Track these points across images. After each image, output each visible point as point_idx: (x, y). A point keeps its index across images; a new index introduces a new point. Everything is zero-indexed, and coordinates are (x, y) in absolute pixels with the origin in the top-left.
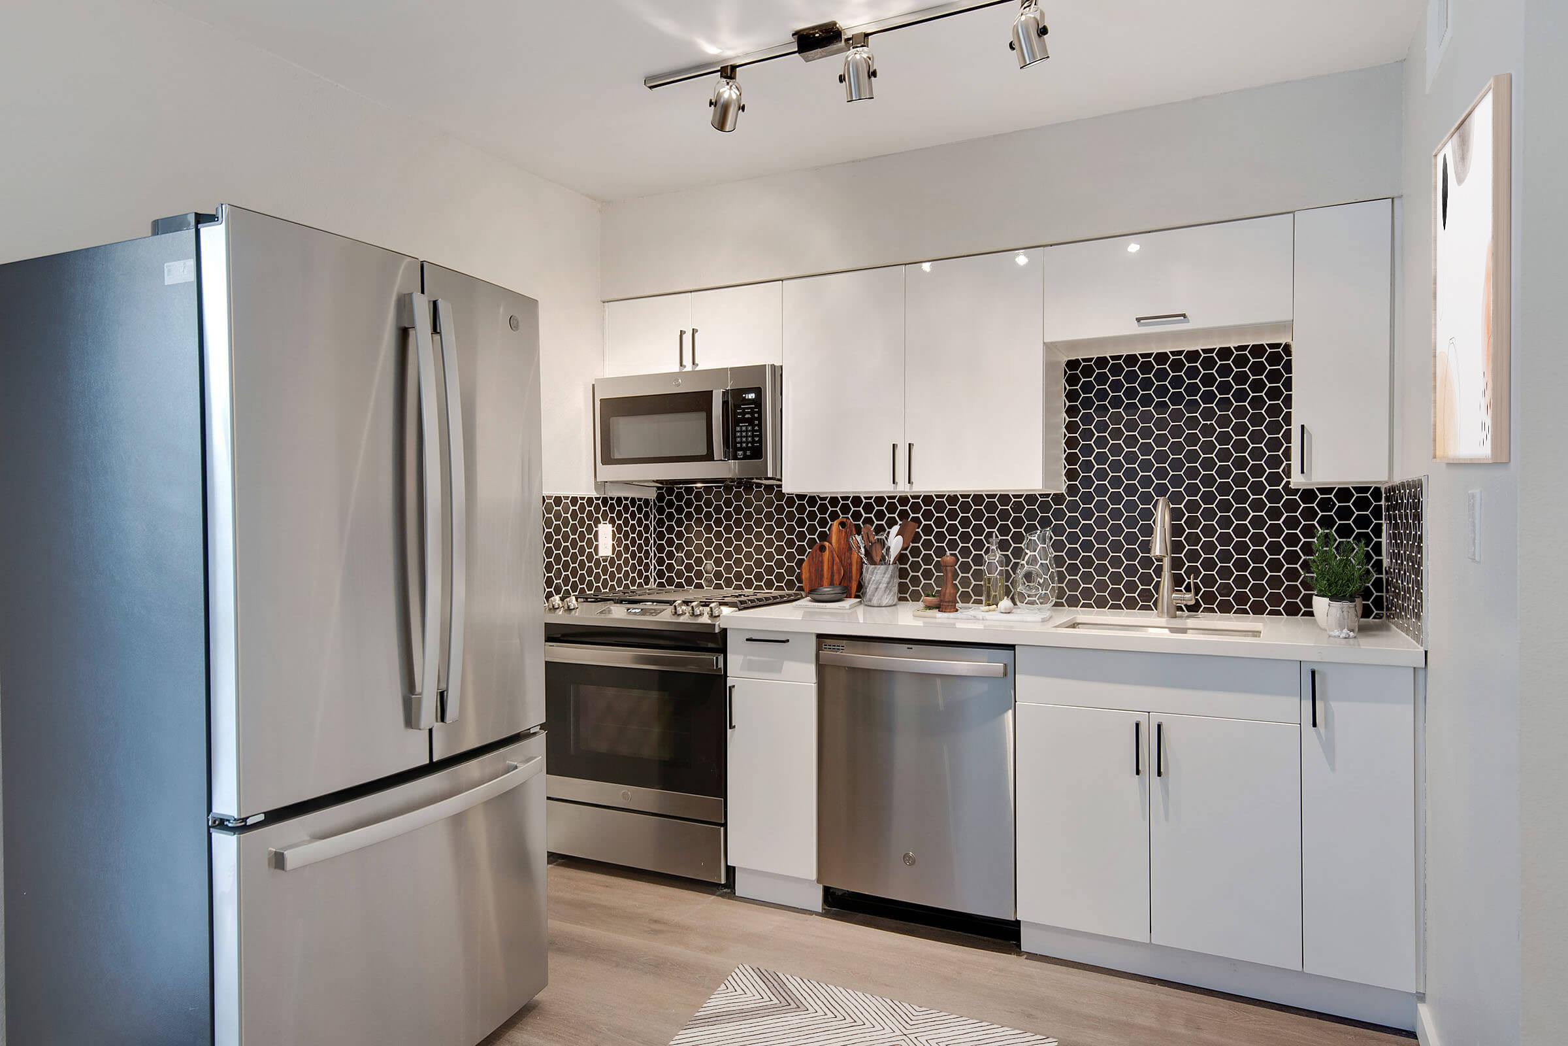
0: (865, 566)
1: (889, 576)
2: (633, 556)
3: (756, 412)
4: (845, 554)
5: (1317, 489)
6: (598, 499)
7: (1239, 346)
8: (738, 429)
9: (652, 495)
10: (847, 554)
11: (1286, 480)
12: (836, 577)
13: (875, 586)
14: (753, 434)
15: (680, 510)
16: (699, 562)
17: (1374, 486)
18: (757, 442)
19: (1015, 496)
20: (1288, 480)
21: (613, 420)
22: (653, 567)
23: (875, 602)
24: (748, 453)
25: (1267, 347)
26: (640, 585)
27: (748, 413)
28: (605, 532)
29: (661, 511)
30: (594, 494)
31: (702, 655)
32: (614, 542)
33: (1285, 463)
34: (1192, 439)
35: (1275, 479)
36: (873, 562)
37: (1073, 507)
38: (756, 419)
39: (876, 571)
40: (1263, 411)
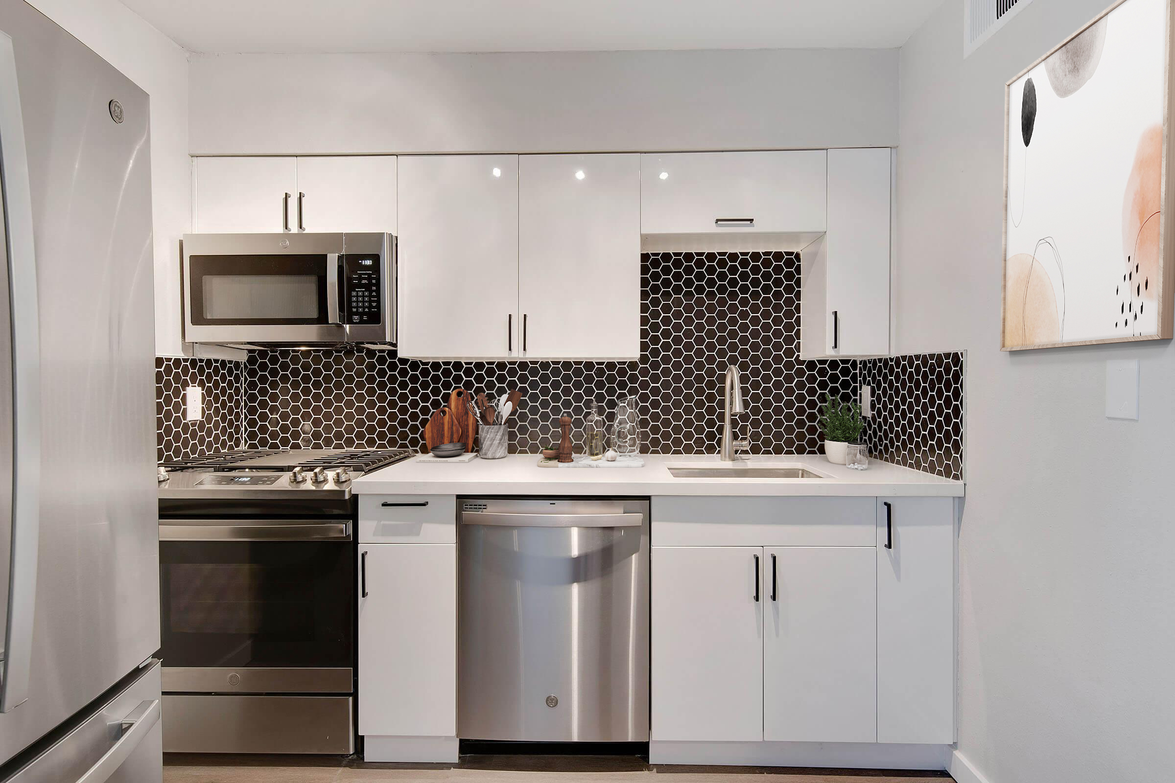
0: (480, 427)
1: (501, 434)
2: (224, 418)
3: (374, 278)
4: (462, 417)
5: (817, 360)
6: (185, 360)
7: (766, 252)
8: (354, 294)
9: (243, 357)
10: (465, 417)
11: (797, 354)
12: (455, 436)
13: (490, 443)
14: (370, 299)
15: (274, 373)
16: (295, 423)
17: (853, 359)
18: (374, 307)
19: (598, 363)
20: (798, 354)
21: (206, 279)
22: (243, 429)
23: (490, 455)
24: (365, 318)
25: (784, 254)
26: (231, 447)
27: (365, 279)
28: (194, 396)
29: (253, 373)
30: (181, 355)
31: (327, 523)
32: (204, 406)
33: (796, 341)
34: (733, 321)
35: (789, 353)
36: (486, 423)
37: (644, 372)
38: (374, 285)
39: (490, 430)
40: (782, 302)
